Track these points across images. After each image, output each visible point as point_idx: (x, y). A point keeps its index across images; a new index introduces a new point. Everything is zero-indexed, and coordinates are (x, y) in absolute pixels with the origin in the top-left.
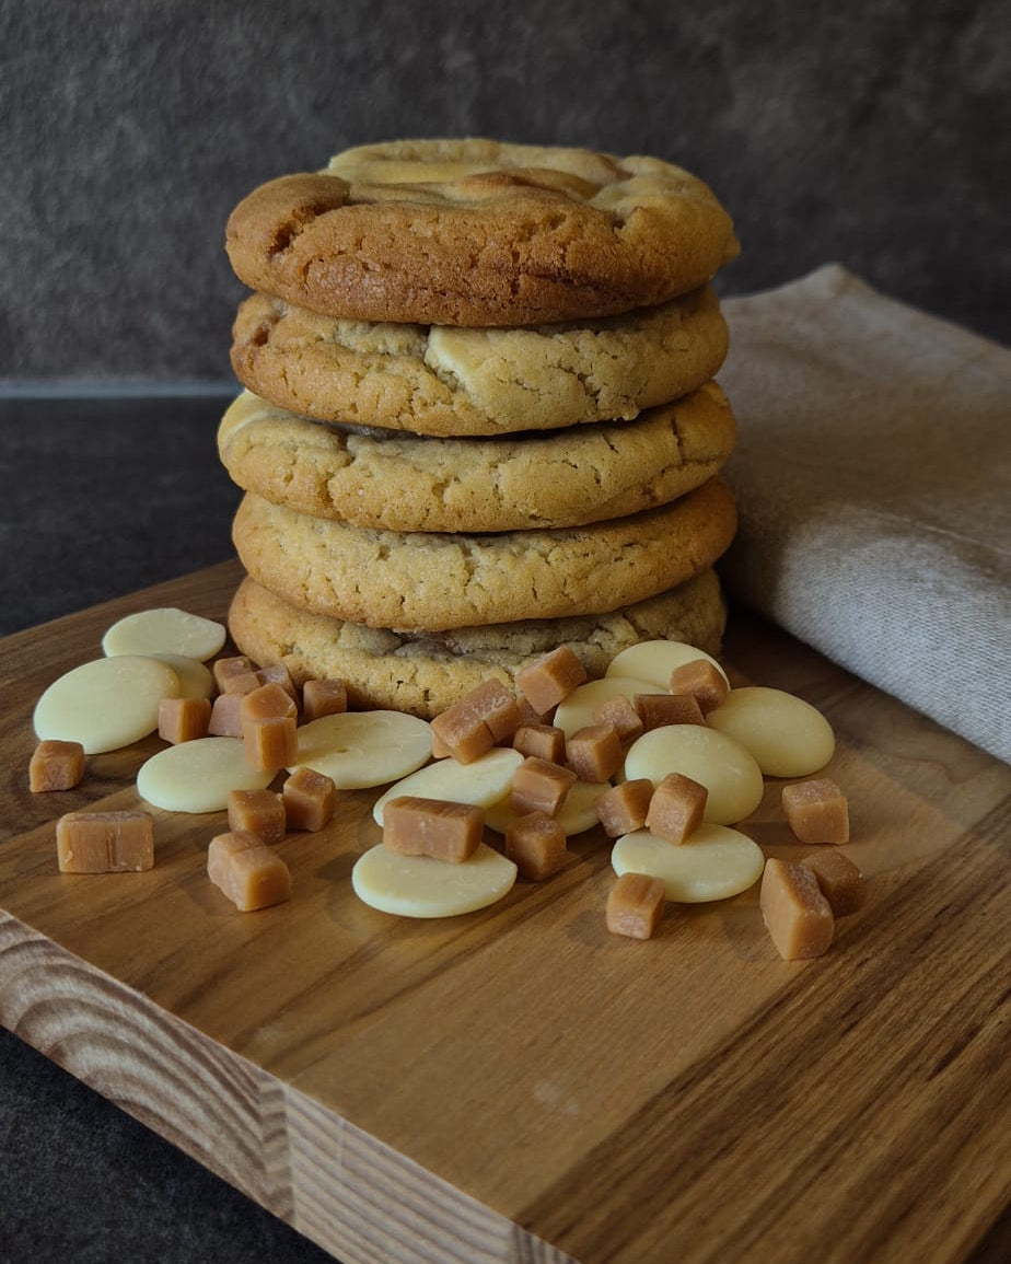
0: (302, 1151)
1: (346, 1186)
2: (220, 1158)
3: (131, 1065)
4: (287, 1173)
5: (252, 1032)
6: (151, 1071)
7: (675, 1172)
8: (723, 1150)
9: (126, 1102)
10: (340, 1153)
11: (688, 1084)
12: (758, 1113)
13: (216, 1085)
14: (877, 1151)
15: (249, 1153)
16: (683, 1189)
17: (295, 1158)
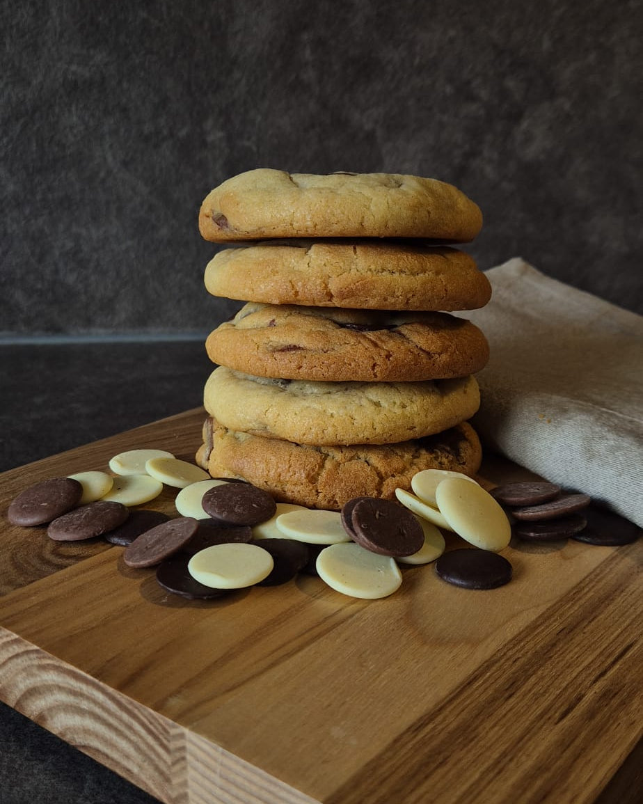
0: (195, 769)
1: (222, 789)
2: (143, 777)
3: (89, 723)
4: (185, 784)
5: (166, 699)
6: (101, 726)
7: (414, 776)
8: (441, 763)
9: (84, 747)
10: (219, 768)
11: (420, 727)
12: (460, 743)
13: (143, 732)
14: (527, 763)
15: (162, 773)
16: (419, 784)
17: (191, 773)
